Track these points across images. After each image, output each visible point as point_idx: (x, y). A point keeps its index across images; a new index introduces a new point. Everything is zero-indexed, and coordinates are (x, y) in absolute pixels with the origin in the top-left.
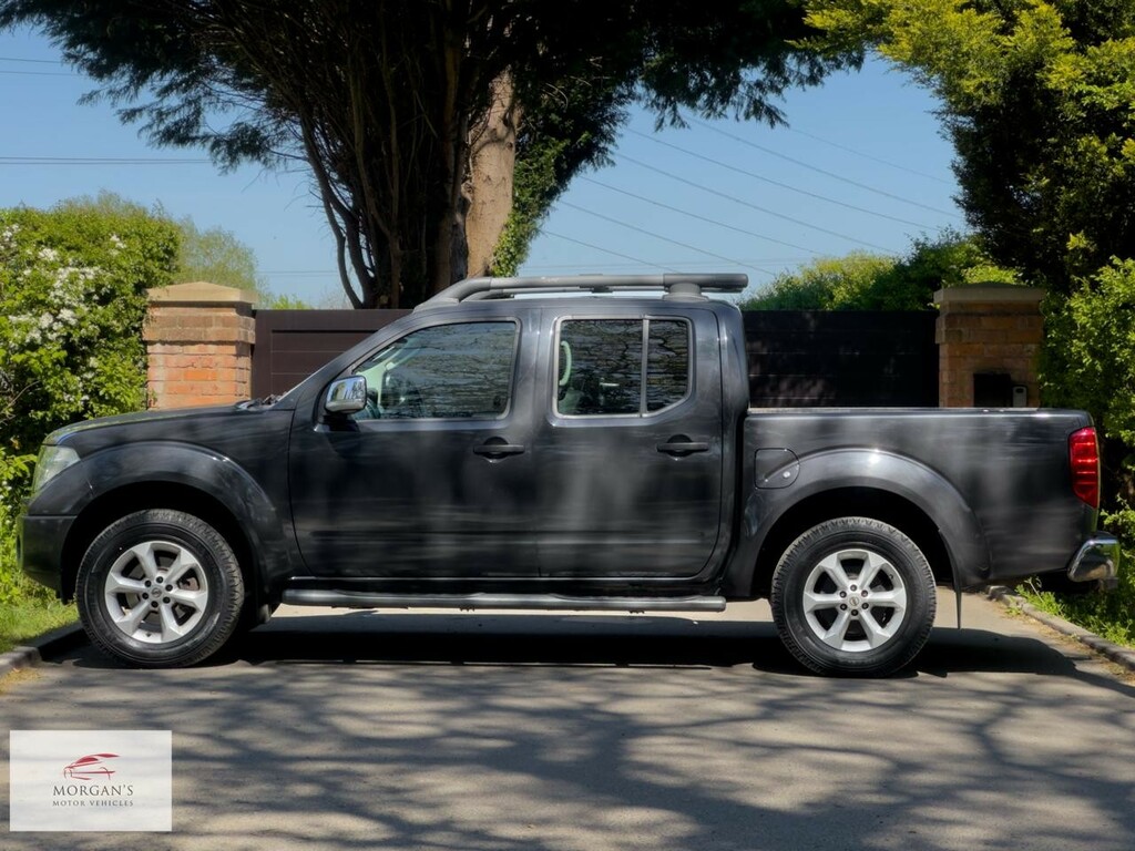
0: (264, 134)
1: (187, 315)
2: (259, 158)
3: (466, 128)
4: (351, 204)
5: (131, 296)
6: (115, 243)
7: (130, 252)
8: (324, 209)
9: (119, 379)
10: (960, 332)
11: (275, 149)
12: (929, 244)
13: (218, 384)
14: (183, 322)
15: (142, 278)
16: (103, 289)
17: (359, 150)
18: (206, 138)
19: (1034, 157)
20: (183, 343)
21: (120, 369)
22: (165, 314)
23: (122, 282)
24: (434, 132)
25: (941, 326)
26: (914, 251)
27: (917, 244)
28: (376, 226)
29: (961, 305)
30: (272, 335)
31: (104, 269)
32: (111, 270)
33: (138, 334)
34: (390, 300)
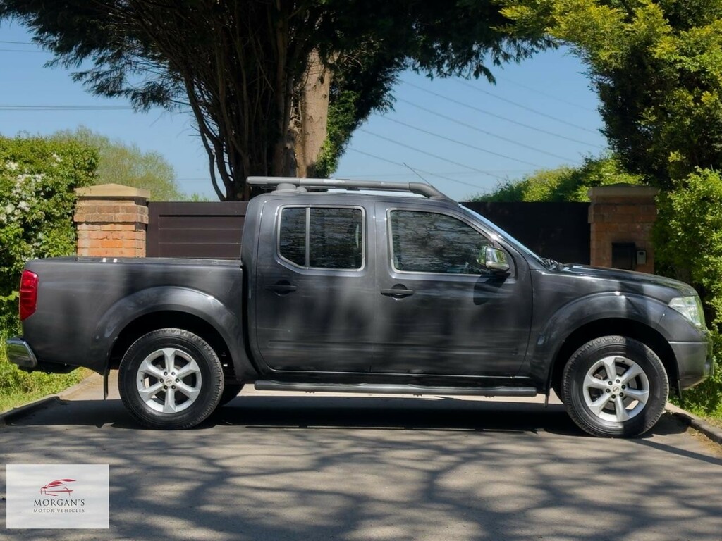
0: (166, 88)
1: (103, 205)
2: (163, 104)
3: (292, 85)
4: (218, 134)
5: (65, 193)
6: (55, 158)
7: (65, 165)
8: (200, 137)
9: (57, 246)
10: (603, 216)
11: (173, 99)
12: (593, 160)
13: (123, 250)
14: (100, 210)
15: (72, 181)
16: (47, 189)
17: (222, 99)
18: (128, 91)
19: (648, 102)
20: (100, 223)
21: (58, 240)
22: (89, 205)
23: (60, 183)
24: (272, 88)
25: (591, 212)
26: (584, 164)
27: (586, 159)
28: (234, 147)
29: (604, 198)
30: (159, 218)
31: (48, 175)
32: (52, 176)
33: (71, 218)
34: (243, 196)
